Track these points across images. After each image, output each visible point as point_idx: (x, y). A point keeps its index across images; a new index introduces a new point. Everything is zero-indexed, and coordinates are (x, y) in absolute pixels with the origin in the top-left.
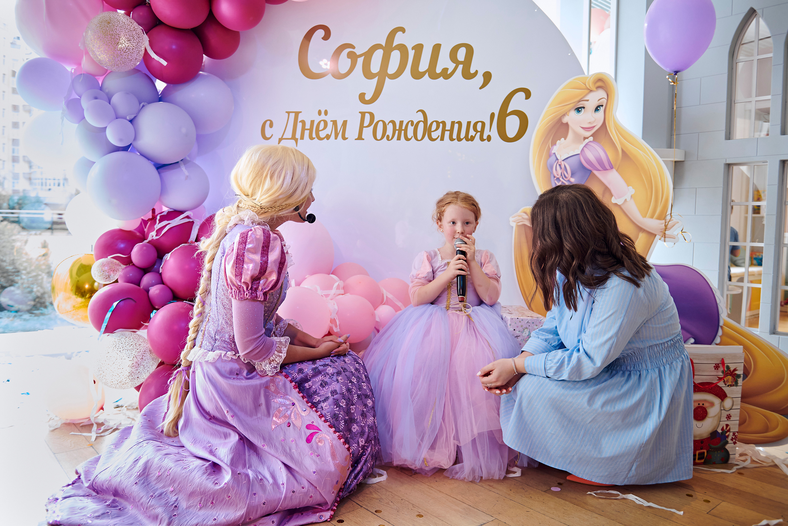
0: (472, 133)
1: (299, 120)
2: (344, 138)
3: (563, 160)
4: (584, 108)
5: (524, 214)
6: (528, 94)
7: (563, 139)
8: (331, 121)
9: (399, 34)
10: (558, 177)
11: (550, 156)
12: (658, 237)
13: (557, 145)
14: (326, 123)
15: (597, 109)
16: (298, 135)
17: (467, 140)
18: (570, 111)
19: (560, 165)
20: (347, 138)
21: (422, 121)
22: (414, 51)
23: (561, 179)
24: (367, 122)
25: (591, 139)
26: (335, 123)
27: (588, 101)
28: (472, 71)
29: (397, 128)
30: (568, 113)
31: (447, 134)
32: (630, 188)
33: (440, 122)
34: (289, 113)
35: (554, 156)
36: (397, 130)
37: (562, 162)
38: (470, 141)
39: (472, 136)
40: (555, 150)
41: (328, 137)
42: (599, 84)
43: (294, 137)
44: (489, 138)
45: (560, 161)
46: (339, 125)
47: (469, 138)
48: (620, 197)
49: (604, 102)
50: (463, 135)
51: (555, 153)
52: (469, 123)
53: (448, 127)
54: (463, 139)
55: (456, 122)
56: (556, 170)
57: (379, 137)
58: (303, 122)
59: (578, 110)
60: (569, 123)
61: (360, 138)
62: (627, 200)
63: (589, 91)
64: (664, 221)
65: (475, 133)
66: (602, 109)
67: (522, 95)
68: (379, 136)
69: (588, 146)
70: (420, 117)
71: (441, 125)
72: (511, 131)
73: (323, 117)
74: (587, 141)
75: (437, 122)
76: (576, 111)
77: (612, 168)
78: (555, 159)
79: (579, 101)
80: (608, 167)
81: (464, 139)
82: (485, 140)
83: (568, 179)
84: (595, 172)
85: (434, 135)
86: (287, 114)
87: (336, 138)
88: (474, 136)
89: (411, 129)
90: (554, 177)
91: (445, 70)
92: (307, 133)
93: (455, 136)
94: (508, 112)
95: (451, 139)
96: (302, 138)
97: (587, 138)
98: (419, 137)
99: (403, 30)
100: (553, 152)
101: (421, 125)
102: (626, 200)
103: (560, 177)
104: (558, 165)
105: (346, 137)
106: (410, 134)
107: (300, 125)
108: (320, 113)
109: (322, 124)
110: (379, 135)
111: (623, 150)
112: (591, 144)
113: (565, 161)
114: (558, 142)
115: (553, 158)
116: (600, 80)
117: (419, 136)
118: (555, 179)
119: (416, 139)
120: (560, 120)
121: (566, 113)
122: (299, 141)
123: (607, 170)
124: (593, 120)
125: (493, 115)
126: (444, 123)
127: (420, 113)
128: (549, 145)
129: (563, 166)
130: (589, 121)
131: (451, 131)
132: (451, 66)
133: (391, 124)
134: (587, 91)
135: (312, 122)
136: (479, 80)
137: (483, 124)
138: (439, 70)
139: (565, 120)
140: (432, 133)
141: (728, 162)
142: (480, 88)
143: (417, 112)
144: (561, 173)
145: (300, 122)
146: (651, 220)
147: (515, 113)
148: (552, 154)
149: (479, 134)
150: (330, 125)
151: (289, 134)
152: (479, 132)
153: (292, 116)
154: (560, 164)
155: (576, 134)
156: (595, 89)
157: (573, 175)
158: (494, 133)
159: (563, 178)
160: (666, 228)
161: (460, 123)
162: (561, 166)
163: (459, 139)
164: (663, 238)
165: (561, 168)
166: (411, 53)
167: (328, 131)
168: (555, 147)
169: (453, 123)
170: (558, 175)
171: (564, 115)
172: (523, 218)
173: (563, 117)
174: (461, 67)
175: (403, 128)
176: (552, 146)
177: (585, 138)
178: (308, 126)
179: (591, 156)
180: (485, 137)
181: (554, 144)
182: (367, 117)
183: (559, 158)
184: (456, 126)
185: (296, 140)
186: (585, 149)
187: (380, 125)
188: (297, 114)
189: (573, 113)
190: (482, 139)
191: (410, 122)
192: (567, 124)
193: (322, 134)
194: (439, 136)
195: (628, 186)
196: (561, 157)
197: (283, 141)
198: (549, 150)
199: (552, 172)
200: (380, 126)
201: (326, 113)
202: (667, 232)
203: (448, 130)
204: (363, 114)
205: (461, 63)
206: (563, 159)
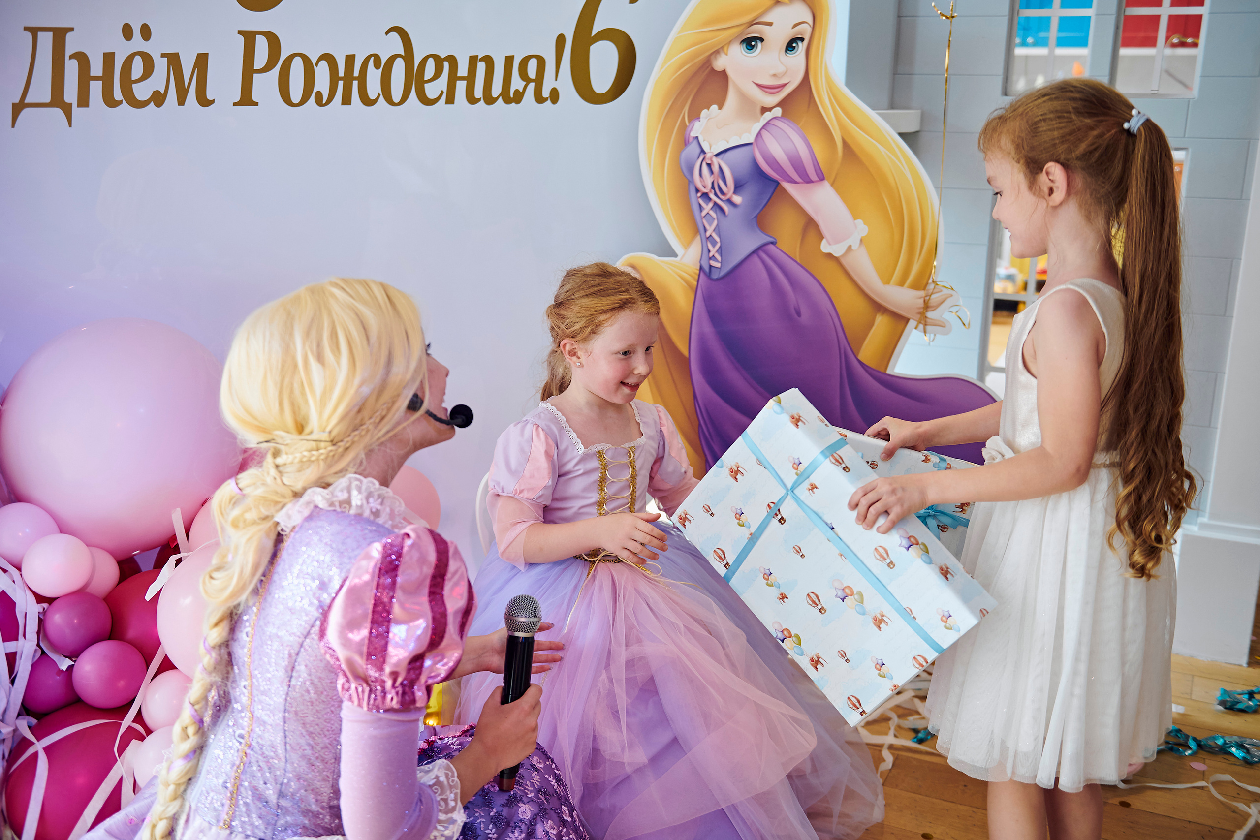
0: (517, 83)
1: (69, 50)
2: (204, 102)
3: (717, 155)
4: (762, 40)
5: (631, 269)
7: (714, 107)
8: (163, 55)
10: (705, 191)
11: (686, 143)
12: (912, 323)
13: (701, 119)
14: (148, 60)
15: (790, 46)
16: (71, 94)
17: (508, 100)
18: (730, 43)
19: (709, 165)
20: (213, 102)
21: (400, 56)
23: (712, 196)
24: (261, 57)
25: (778, 112)
26: (174, 60)
27: (770, 24)
29: (341, 74)
30: (725, 48)
31: (461, 87)
32: (859, 222)
33: (443, 57)
34: (34, 31)
35: (695, 142)
36: (341, 79)
37: (714, 159)
38: (513, 104)
39: (517, 91)
40: (697, 129)
41: (158, 99)
43: (57, 100)
44: (555, 96)
45: (708, 155)
46: (188, 66)
47: (512, 96)
48: (838, 242)
49: (805, 30)
50: (496, 90)
51: (697, 138)
52: (509, 60)
53: (463, 71)
54: (497, 98)
55: (479, 57)
56: (701, 175)
57: (296, 97)
58: (82, 59)
59: (750, 43)
60: (730, 73)
61: (246, 99)
62: (853, 248)
65: (525, 83)
66: (801, 47)
68: (296, 94)
69: (770, 128)
70: (394, 45)
71: (446, 65)
72: (601, 78)
73: (138, 43)
74: (768, 116)
75: (436, 57)
76: (745, 45)
77: (822, 178)
78: (698, 150)
79: (751, 24)
80: (813, 176)
81: (501, 98)
82: (546, 99)
83: (728, 197)
84: (787, 186)
85: (432, 90)
86: (29, 36)
87: (181, 101)
88: (521, 90)
89: (374, 77)
90: (697, 191)
92: (96, 88)
93: (478, 93)
94: (594, 33)
95: (471, 99)
96: (84, 101)
97: (770, 109)
98: (397, 96)
100: (693, 134)
101: (399, 66)
102: (850, 248)
103: (711, 191)
104: (704, 166)
105: (210, 97)
106: (374, 88)
107: (72, 68)
108: (127, 32)
109: (138, 63)
110: (296, 91)
111: (845, 143)
112: (776, 122)
113: (721, 156)
114: (704, 113)
115: (693, 148)
117: (397, 93)
118: (699, 195)
119: (389, 100)
120: (707, 64)
121: (722, 48)
122: (75, 110)
123: (810, 181)
124: (781, 69)
125: (561, 40)
126: (452, 60)
127: (394, 35)
128: (684, 117)
129: (716, 169)
130: (772, 72)
131: (471, 79)
133: (324, 64)
135: (109, 58)
137: (541, 61)
139: (720, 64)
140: (426, 85)
143: (387, 33)
144: (713, 183)
145: (71, 57)
146: (899, 290)
147: (609, 34)
148: (691, 139)
149: (532, 86)
150: (161, 65)
151: (41, 90)
152: (532, 80)
153: (46, 40)
154: (709, 162)
155: (745, 100)
157: (738, 189)
158: (565, 84)
159: (716, 194)
160: (927, 306)
161: (489, 61)
162: (712, 167)
163: (490, 100)
164: (921, 326)
165: (712, 172)
167: (158, 80)
168: (697, 124)
169: (473, 60)
170: (705, 187)
171: (717, 52)
173: (716, 58)
175: (356, 74)
176: (690, 121)
177: (764, 110)
178: (97, 69)
179: (777, 151)
180: (546, 93)
181: (695, 116)
182: (262, 46)
183: (706, 149)
184: (481, 67)
185: (67, 110)
186: (764, 132)
187: (297, 66)
188: (60, 35)
189: (737, 51)
190: (539, 99)
191: (372, 58)
192: (724, 75)
193: (142, 91)
194: (442, 92)
195: (855, 218)
196: (711, 149)
197: (26, 112)
198: (684, 128)
199: (691, 181)
200: (297, 69)
201: (146, 33)
202: (930, 315)
203: (462, 78)
204: (249, 37)
206: (715, 153)
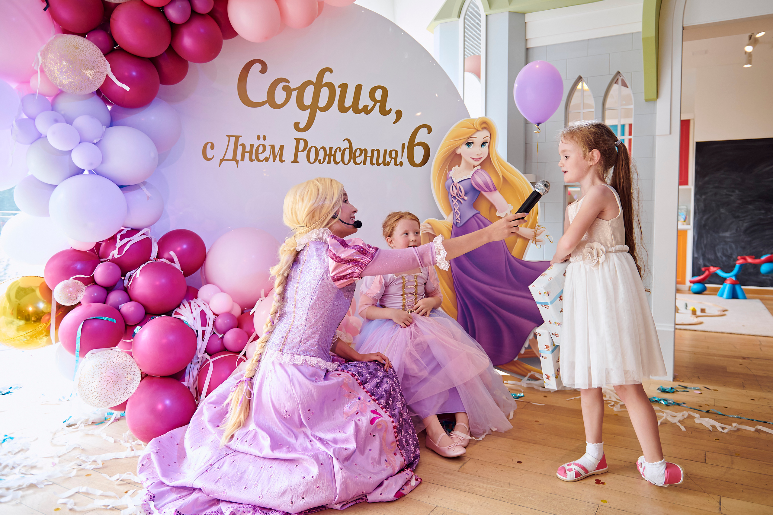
0: (388, 159)
1: (240, 143)
2: (281, 161)
3: (458, 183)
4: (473, 143)
5: (428, 224)
6: (430, 130)
7: (457, 166)
8: (269, 145)
9: (327, 74)
10: (454, 195)
11: (447, 179)
12: (531, 241)
13: (453, 171)
14: (264, 147)
15: (483, 145)
16: (239, 157)
17: (385, 165)
18: (462, 144)
19: (455, 186)
20: (284, 161)
21: (348, 148)
22: (340, 89)
23: (457, 197)
24: (301, 147)
25: (479, 167)
26: (273, 147)
27: (476, 138)
28: (387, 109)
29: (328, 153)
31: (368, 159)
32: (510, 205)
33: (362, 149)
34: (229, 137)
36: (328, 155)
37: (457, 184)
38: (387, 166)
39: (388, 162)
40: (451, 174)
41: (267, 159)
42: (484, 126)
43: (234, 159)
44: (401, 164)
45: (455, 183)
46: (277, 149)
47: (386, 163)
48: (502, 212)
49: (488, 139)
50: (381, 161)
52: (385, 151)
53: (369, 154)
54: (381, 163)
55: (375, 150)
56: (453, 190)
57: (312, 161)
58: (243, 146)
59: (469, 144)
60: (462, 154)
61: (295, 161)
62: (508, 214)
63: (476, 130)
64: (533, 230)
65: (391, 159)
66: (487, 145)
67: (425, 130)
68: (312, 160)
69: (477, 173)
70: (346, 145)
71: (364, 152)
72: (418, 159)
73: (262, 141)
74: (476, 168)
75: (360, 149)
76: (467, 145)
77: (496, 190)
78: (452, 181)
79: (469, 138)
80: (493, 189)
82: (398, 165)
83: (462, 197)
84: (483, 193)
85: (358, 160)
86: (228, 138)
87: (274, 161)
89: (339, 155)
90: (452, 195)
91: (366, 106)
92: (247, 155)
93: (374, 162)
94: (415, 143)
95: (372, 164)
96: (243, 159)
97: (476, 166)
98: (346, 162)
99: (331, 71)
100: (450, 176)
101: (347, 152)
103: (456, 195)
104: (454, 186)
105: (283, 160)
106: (338, 159)
107: (240, 149)
108: (259, 138)
109: (261, 147)
110: (312, 159)
111: (503, 177)
112: (479, 171)
113: (460, 183)
114: (453, 168)
115: (450, 181)
116: (484, 123)
117: (346, 160)
118: (452, 197)
119: (344, 163)
120: (454, 151)
121: (459, 146)
122: (240, 162)
123: (492, 191)
124: (480, 153)
125: (403, 145)
126: (366, 150)
127: (346, 141)
128: (446, 170)
129: (458, 187)
130: (477, 154)
131: (372, 157)
132: (371, 104)
133: (322, 150)
134: (475, 130)
135: (252, 146)
136: (393, 116)
137: (397, 152)
138: (361, 106)
139: (458, 151)
140: (356, 158)
141: (566, 185)
142: (394, 123)
143: (344, 141)
144: (457, 193)
145: (240, 145)
146: (525, 229)
147: (420, 144)
148: (449, 178)
149: (393, 160)
150: (268, 149)
151: (230, 156)
152: (393, 158)
153: (233, 139)
155: (467, 163)
156: (481, 129)
157: (466, 194)
158: (405, 160)
159: (458, 196)
160: (536, 235)
161: (378, 151)
163: (378, 164)
164: (534, 242)
165: (456, 189)
166: (338, 91)
167: (267, 154)
168: (451, 172)
169: (373, 151)
171: (457, 148)
172: (427, 228)
174: (378, 105)
175: (333, 154)
176: (448, 171)
177: (474, 167)
178: (248, 149)
179: (479, 180)
180: (398, 163)
181: (450, 169)
182: (302, 143)
183: (454, 181)
184: (376, 153)
185: (237, 162)
186: (475, 174)
187: (313, 150)
188: (237, 138)
189: (465, 147)
190: (396, 165)
191: (338, 149)
192: (460, 155)
193: (261, 157)
194: (362, 161)
195: (508, 204)
196: (456, 180)
197: (224, 162)
198: (446, 174)
199: (449, 192)
200: (313, 151)
201: (264, 138)
202: (537, 238)
203: (369, 157)
204: (298, 140)
205: (378, 101)
